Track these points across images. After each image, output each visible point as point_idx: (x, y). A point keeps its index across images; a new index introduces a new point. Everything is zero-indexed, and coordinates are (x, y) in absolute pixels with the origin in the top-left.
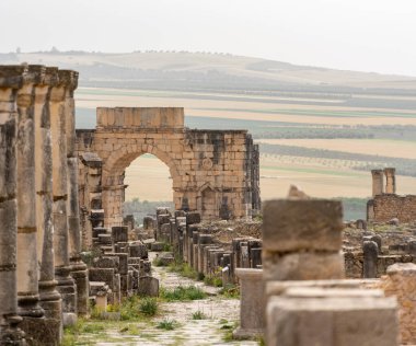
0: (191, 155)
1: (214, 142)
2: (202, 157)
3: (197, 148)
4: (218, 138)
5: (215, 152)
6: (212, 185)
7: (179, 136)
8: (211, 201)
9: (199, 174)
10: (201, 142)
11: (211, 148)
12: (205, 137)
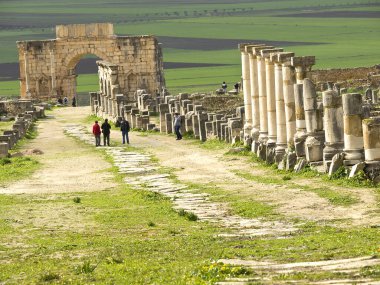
0: (119, 53)
1: (134, 44)
2: (127, 54)
3: (123, 48)
4: (136, 41)
5: (135, 50)
6: (135, 72)
7: (111, 41)
8: (134, 82)
9: (125, 65)
10: (125, 44)
11: (132, 48)
12: (128, 41)
